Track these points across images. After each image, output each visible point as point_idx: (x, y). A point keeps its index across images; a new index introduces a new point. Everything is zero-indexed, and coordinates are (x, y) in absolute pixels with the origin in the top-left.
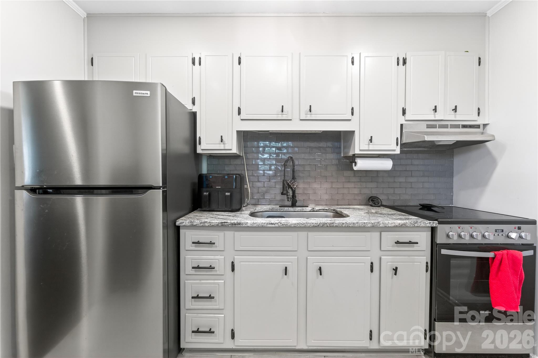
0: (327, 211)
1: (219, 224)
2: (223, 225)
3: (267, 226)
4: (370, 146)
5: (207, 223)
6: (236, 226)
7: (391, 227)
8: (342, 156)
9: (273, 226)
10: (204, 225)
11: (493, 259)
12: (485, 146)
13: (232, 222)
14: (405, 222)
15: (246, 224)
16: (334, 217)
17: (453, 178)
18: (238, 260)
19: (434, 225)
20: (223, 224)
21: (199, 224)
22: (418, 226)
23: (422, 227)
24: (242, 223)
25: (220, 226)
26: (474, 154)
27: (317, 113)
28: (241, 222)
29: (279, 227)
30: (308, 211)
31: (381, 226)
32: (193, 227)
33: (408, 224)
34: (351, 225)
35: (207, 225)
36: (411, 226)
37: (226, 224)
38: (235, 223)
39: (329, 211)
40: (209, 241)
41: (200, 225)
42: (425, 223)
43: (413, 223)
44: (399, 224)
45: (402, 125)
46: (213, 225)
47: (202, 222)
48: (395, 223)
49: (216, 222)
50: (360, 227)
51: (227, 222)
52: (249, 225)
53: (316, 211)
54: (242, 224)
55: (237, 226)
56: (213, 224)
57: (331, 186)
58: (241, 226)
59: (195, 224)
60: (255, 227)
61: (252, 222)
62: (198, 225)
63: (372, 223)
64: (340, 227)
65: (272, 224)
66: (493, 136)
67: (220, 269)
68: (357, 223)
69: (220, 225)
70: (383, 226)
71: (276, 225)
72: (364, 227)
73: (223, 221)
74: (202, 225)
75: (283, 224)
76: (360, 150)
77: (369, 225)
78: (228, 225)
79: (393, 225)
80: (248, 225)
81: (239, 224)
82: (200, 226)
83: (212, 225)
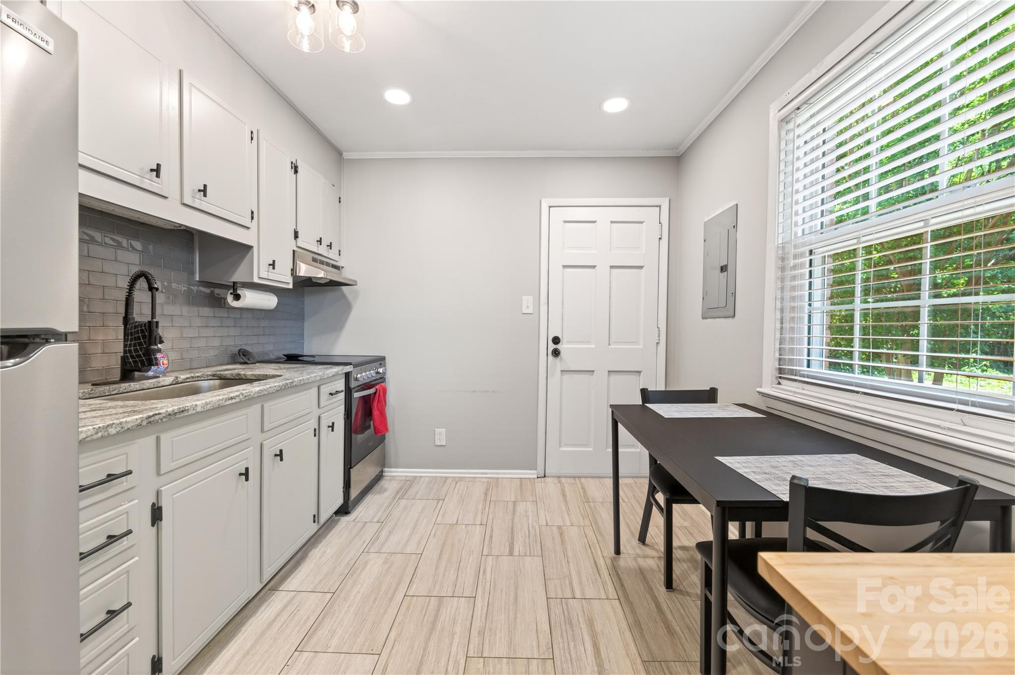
0: (200, 379)
1: (141, 422)
2: (150, 422)
3: (226, 404)
4: (269, 273)
5: (114, 426)
6: (176, 416)
8: (198, 279)
9: (234, 401)
10: (106, 434)
11: (375, 393)
12: (341, 290)
13: (170, 409)
15: (194, 409)
16: (223, 387)
17: (304, 321)
19: (349, 370)
20: (152, 419)
21: (92, 435)
24: (187, 408)
25: (144, 426)
26: (330, 295)
28: (185, 407)
30: (167, 384)
35: (112, 431)
37: (157, 417)
38: (176, 411)
39: (202, 379)
40: (103, 476)
41: (95, 437)
45: (294, 251)
46: (129, 429)
47: (100, 428)
49: (137, 419)
51: (159, 414)
52: (199, 409)
53: (181, 383)
54: (188, 410)
55: (179, 416)
56: (129, 426)
57: (180, 336)
58: (186, 414)
60: (209, 410)
62: (88, 439)
65: (232, 398)
66: (356, 282)
69: (144, 423)
73: (151, 414)
74: (100, 434)
75: (245, 395)
76: (259, 278)
78: (161, 419)
80: (197, 411)
81: (183, 411)
82: (93, 441)
83: (126, 428)
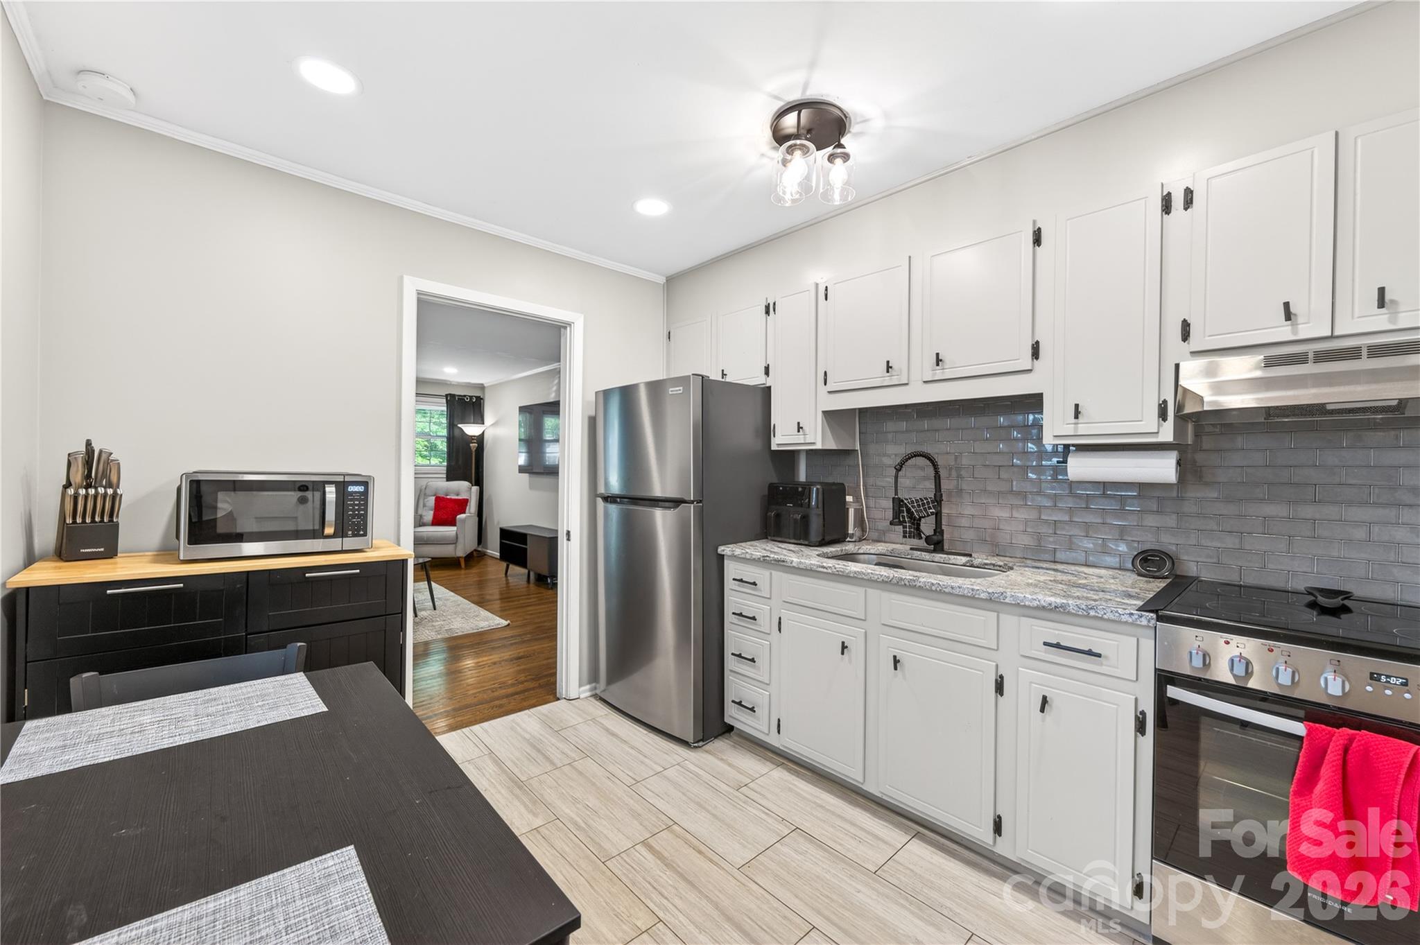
1: (760, 557)
2: (764, 560)
4: (1080, 425)
5: (748, 554)
7: (1029, 607)
14: (1065, 601)
18: (785, 615)
20: (765, 558)
21: (740, 555)
22: (1097, 617)
23: (1109, 620)
27: (957, 364)
29: (833, 574)
31: (1007, 601)
32: (734, 557)
33: (1071, 608)
34: (946, 590)
35: (747, 556)
36: (1080, 613)
37: (768, 558)
38: (779, 559)
40: (751, 581)
42: (1117, 612)
43: (1084, 607)
44: (1050, 604)
45: (1177, 367)
47: (743, 552)
48: (1039, 601)
50: (963, 596)
51: (770, 557)
52: (794, 564)
56: (754, 557)
59: (736, 553)
61: (799, 560)
63: (989, 593)
64: (927, 590)
67: (765, 622)
68: (959, 587)
69: (762, 559)
70: (1013, 602)
71: (830, 571)
72: (973, 598)
73: (767, 555)
74: (743, 556)
77: (983, 596)
79: (1035, 603)
